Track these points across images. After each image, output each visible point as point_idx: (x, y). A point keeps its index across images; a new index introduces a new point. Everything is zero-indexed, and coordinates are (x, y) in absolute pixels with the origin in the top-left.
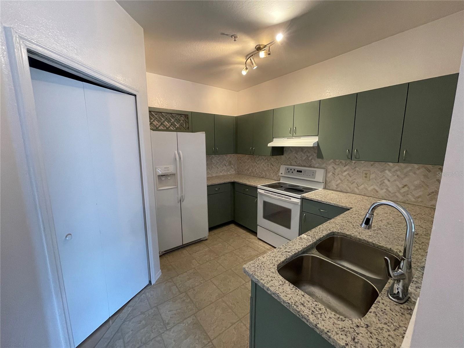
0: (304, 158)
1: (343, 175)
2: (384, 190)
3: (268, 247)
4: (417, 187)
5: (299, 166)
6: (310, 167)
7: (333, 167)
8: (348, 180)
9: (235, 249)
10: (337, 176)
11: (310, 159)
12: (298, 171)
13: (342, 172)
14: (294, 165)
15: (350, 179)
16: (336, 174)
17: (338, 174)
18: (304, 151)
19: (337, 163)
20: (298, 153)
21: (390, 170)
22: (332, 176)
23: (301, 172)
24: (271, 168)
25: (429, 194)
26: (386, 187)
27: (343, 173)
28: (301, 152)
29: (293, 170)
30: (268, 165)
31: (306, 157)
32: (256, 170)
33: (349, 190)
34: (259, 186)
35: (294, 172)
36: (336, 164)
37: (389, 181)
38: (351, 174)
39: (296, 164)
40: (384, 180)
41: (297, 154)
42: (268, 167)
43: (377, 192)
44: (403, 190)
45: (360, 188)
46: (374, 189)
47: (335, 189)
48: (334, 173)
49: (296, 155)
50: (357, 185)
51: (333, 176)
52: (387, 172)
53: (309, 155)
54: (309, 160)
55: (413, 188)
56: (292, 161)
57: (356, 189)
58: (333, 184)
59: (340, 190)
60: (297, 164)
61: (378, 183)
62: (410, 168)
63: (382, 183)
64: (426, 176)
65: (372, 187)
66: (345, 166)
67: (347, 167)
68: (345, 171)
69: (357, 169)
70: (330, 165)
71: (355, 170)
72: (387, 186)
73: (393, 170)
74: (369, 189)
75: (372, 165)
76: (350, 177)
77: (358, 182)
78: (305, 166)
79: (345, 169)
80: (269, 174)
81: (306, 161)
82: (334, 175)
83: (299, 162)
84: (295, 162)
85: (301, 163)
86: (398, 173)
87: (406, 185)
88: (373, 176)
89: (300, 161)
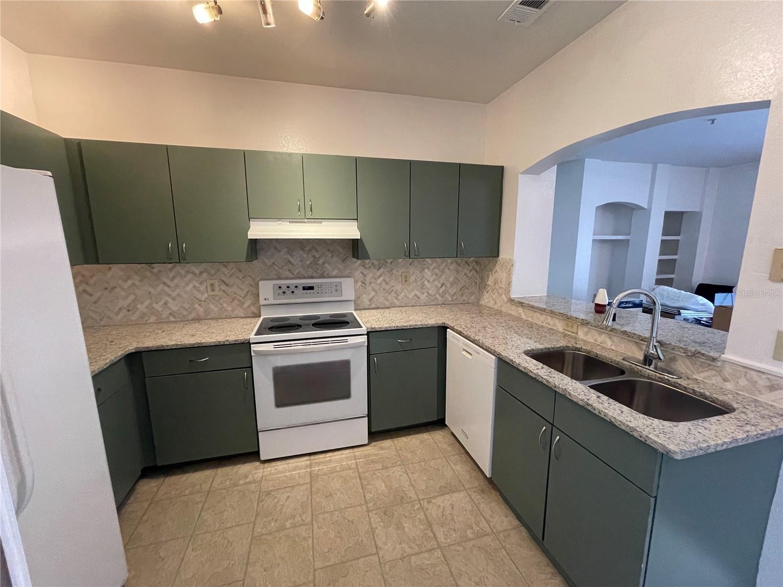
0: (308, 263)
1: (376, 283)
2: (426, 294)
3: (304, 461)
4: (452, 285)
5: (300, 278)
6: (322, 276)
7: (362, 273)
8: (384, 289)
9: (251, 525)
10: (368, 287)
11: (320, 262)
12: (304, 288)
13: (375, 279)
14: (287, 278)
15: (387, 287)
16: (367, 283)
17: (371, 283)
18: (307, 248)
19: (367, 266)
20: (294, 254)
21: (428, 269)
22: (361, 287)
23: (312, 288)
24: (224, 291)
25: (461, 290)
26: (427, 290)
27: (377, 280)
28: (301, 252)
29: (292, 288)
30: (212, 285)
31: (312, 259)
32: (166, 303)
33: (387, 304)
34: (253, 337)
35: (295, 291)
36: (365, 267)
37: (429, 281)
38: (387, 279)
39: (292, 276)
40: (424, 281)
41: (292, 256)
42: (213, 290)
43: (419, 298)
44: (441, 290)
45: (400, 297)
46: (416, 295)
47: (368, 307)
48: (364, 282)
49: (288, 256)
50: (397, 293)
51: (363, 287)
52: (426, 270)
53: (317, 256)
54: (318, 265)
55: (449, 285)
56: (280, 271)
57: (395, 300)
58: (364, 300)
59: (376, 307)
60: (294, 274)
61: (418, 286)
62: (445, 264)
63: (423, 285)
64: (458, 272)
65: (413, 293)
66: (378, 270)
67: (382, 270)
68: (379, 277)
69: (394, 271)
70: (356, 270)
71: (392, 274)
72: (427, 288)
73: (431, 268)
74: (410, 296)
75: (410, 264)
76: (387, 284)
77: (397, 290)
78: (312, 277)
79: (379, 273)
80: (217, 307)
81: (312, 268)
82: (364, 285)
83: (297, 271)
84: (289, 270)
85: (303, 273)
86: (436, 270)
87: (443, 284)
88: (413, 278)
89: (299, 268)
